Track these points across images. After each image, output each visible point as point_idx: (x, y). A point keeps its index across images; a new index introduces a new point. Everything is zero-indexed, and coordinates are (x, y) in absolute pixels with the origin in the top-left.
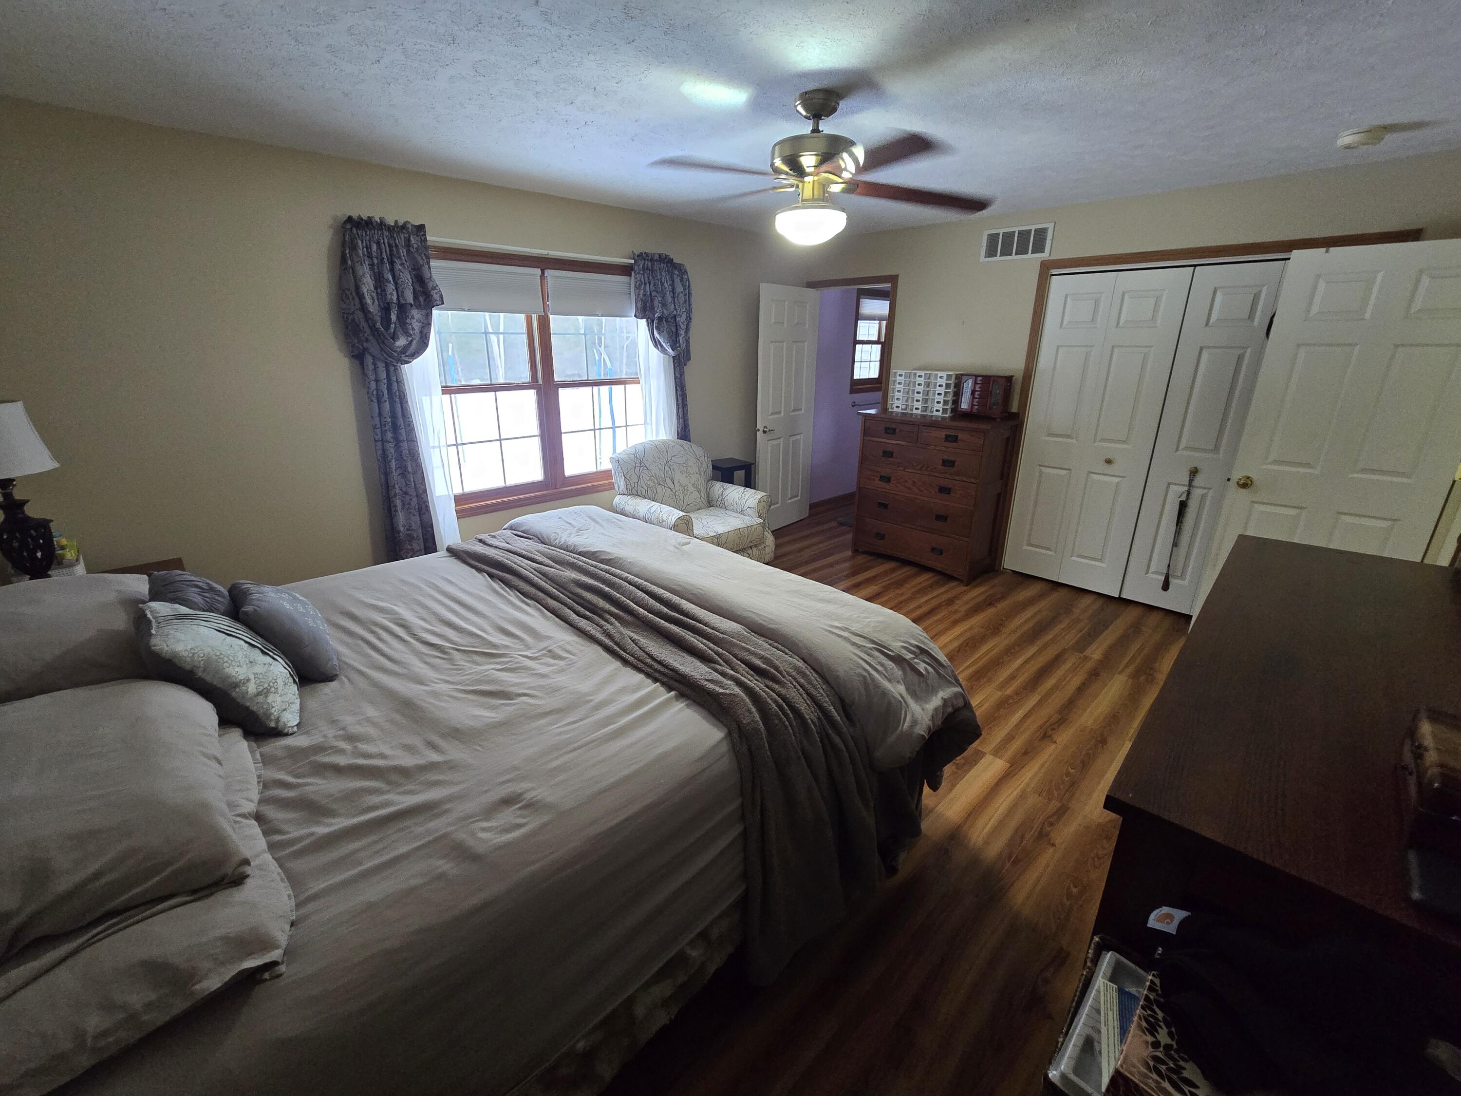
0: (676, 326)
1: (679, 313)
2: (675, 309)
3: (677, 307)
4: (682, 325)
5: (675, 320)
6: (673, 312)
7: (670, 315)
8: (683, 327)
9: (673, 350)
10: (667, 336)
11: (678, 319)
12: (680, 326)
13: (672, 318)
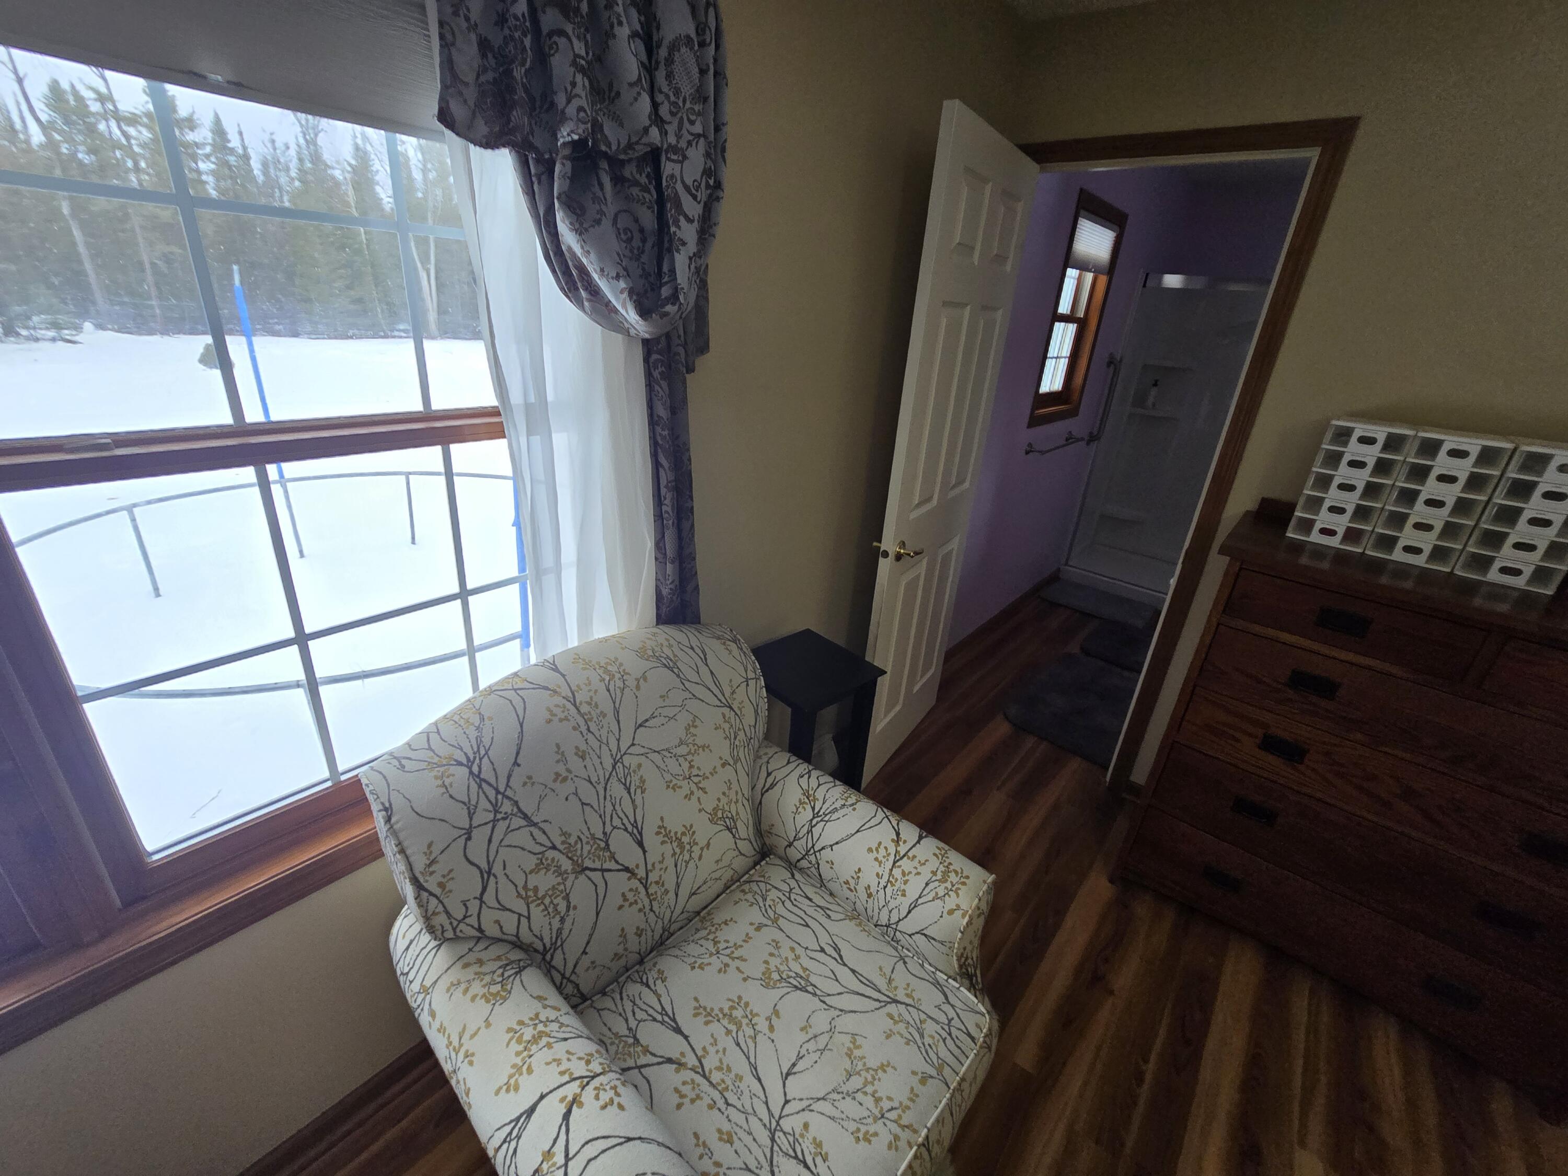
0: (661, 201)
1: (672, 139)
2: (657, 119)
3: (664, 111)
4: (686, 200)
5: (657, 175)
6: (646, 130)
7: (630, 146)
8: (693, 208)
9: (644, 312)
10: (615, 245)
11: (669, 168)
12: (678, 205)
13: (641, 161)
